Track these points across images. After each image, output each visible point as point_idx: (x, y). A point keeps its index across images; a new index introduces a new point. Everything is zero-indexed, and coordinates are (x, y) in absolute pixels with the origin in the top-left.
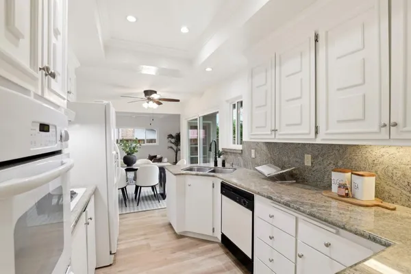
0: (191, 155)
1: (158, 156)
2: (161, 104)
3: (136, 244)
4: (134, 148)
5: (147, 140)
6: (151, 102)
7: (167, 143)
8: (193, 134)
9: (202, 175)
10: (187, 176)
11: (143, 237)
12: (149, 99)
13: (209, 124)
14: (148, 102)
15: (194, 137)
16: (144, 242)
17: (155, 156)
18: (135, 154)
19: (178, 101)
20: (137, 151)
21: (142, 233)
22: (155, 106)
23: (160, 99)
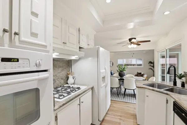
0: (162, 74)
1: (142, 73)
2: (140, 45)
3: (114, 120)
4: (124, 69)
5: (137, 64)
6: (132, 45)
7: (148, 66)
8: (162, 61)
9: (157, 91)
10: (146, 89)
11: (119, 117)
12: (131, 43)
13: (178, 54)
14: (131, 45)
15: (164, 63)
16: (118, 121)
17: (141, 73)
18: (124, 72)
19: (150, 41)
20: (125, 70)
21: (120, 114)
22: (135, 46)
23: (138, 42)
